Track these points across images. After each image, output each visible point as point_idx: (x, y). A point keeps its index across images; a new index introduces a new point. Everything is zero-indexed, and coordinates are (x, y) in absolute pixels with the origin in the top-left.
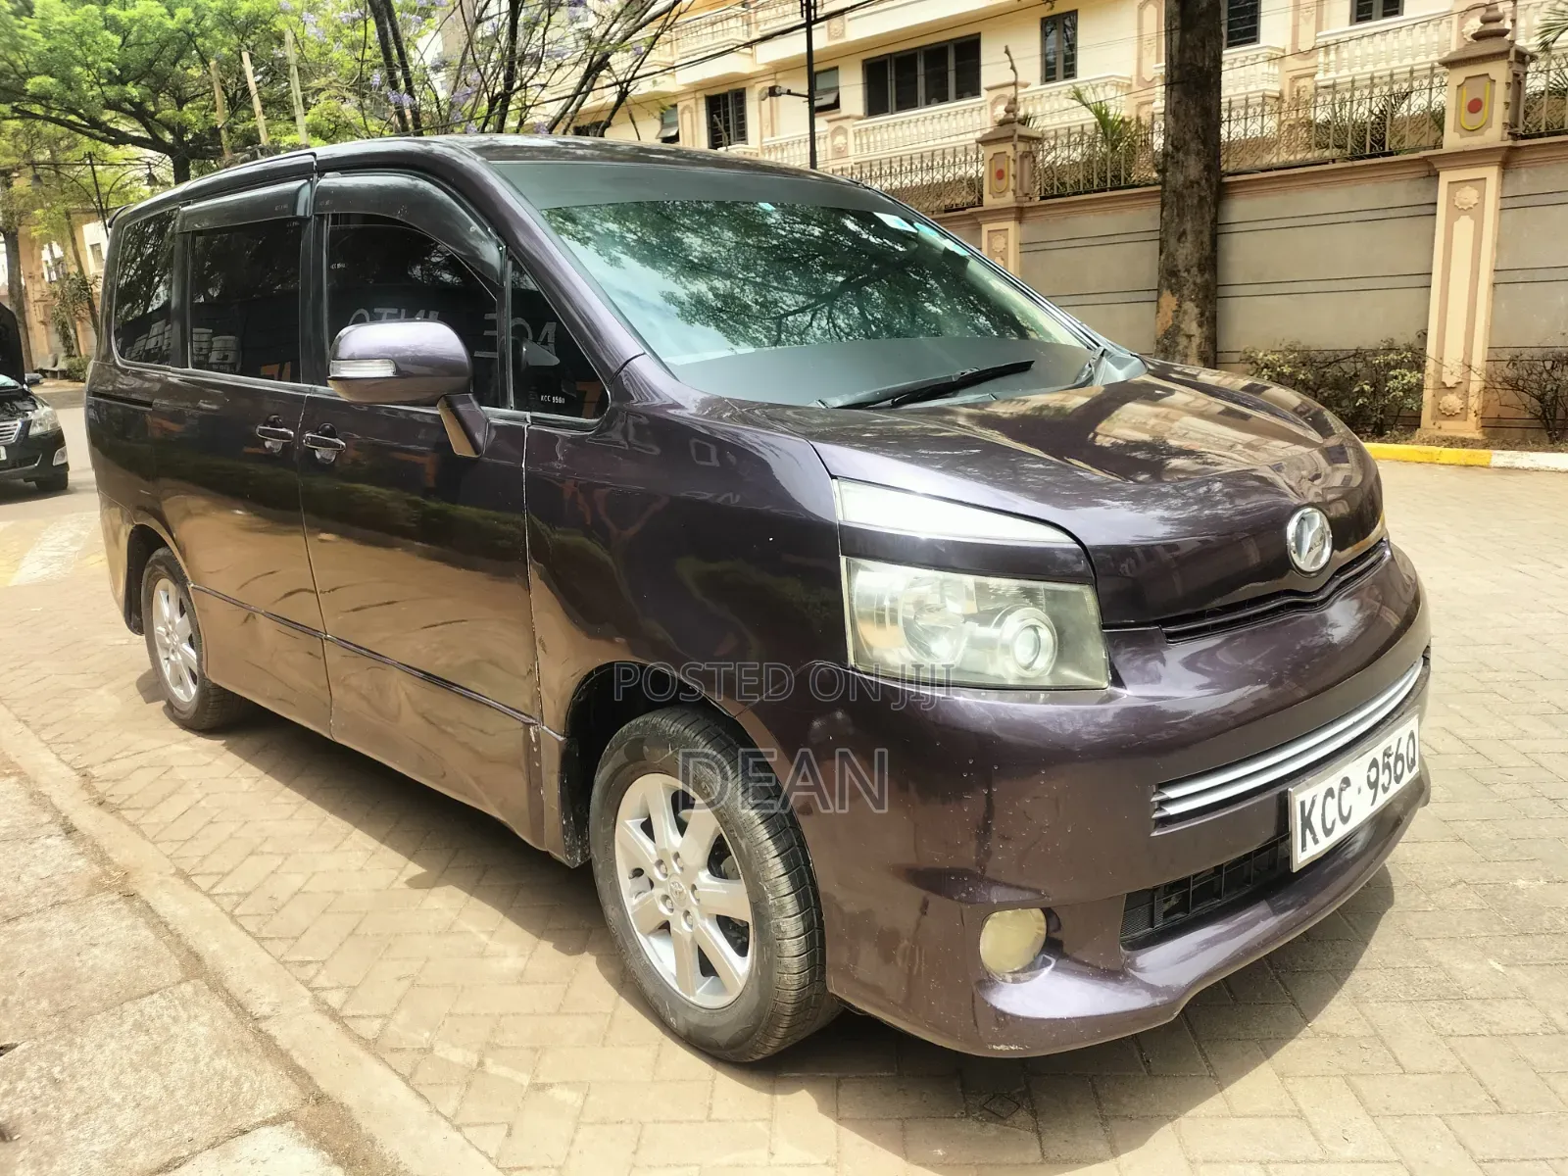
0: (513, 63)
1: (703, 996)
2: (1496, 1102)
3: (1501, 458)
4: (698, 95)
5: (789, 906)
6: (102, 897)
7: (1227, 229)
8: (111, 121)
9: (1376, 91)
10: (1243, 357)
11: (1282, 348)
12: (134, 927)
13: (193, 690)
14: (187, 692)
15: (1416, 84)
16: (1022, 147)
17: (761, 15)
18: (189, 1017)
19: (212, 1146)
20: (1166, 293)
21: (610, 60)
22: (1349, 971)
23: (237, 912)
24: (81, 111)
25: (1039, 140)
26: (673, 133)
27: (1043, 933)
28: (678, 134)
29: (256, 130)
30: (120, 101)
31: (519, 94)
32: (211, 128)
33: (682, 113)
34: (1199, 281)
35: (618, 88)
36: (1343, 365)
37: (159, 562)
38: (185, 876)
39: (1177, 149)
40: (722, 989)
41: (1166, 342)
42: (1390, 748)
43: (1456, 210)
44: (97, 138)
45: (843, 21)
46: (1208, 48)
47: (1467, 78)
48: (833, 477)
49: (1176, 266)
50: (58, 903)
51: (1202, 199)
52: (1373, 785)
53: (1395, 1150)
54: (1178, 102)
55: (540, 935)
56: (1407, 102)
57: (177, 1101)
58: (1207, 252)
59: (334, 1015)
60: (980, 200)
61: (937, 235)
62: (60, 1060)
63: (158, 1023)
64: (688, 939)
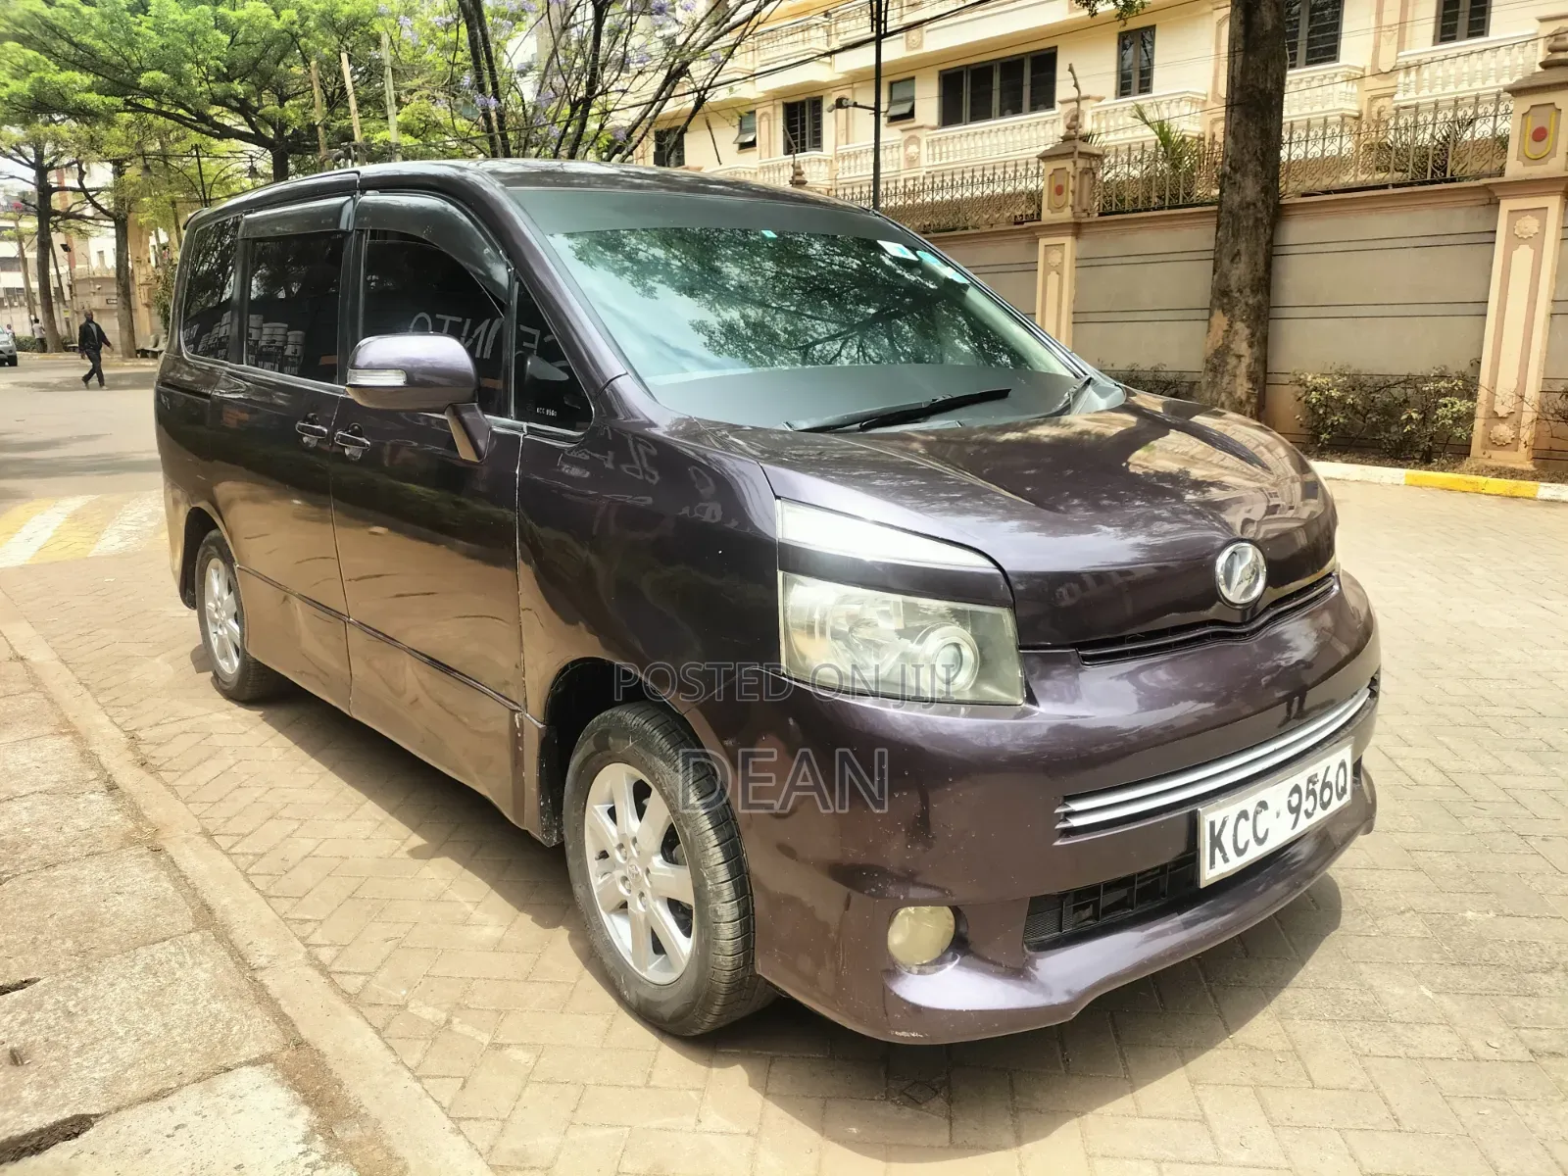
0: (596, 69)
1: (653, 973)
2: (1397, 1120)
3: (1546, 490)
4: (776, 102)
5: (726, 893)
6: (133, 850)
7: (1282, 251)
8: (217, 115)
9: (1440, 116)
10: (1293, 379)
11: (1333, 371)
12: (156, 879)
13: (236, 663)
14: (232, 664)
15: (1480, 111)
16: (1081, 163)
17: (841, 25)
18: (194, 964)
19: (198, 1080)
20: (1218, 313)
21: (689, 67)
22: (1281, 988)
23: (250, 871)
24: (190, 106)
25: (1099, 157)
26: (750, 139)
27: (952, 929)
28: (755, 140)
29: (350, 127)
30: (226, 97)
31: (600, 99)
32: (309, 125)
33: (760, 118)
34: (1251, 302)
35: (696, 95)
36: (1392, 390)
37: (212, 542)
38: (209, 835)
39: (1234, 169)
40: (668, 966)
41: (1215, 361)
42: (1316, 775)
43: (1515, 240)
44: (203, 132)
45: (921, 33)
46: (1270, 71)
47: (1532, 107)
48: (778, 497)
49: (1229, 286)
50: (92, 854)
51: (1257, 220)
52: (1295, 810)
53: (1287, 1158)
54: (1237, 124)
55: (521, 908)
56: (1471, 129)
57: (173, 1038)
58: (1261, 273)
59: (324, 970)
60: (1039, 214)
61: (939, 262)
62: (76, 995)
63: (166, 967)
64: (642, 918)
